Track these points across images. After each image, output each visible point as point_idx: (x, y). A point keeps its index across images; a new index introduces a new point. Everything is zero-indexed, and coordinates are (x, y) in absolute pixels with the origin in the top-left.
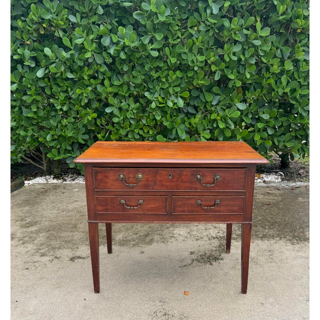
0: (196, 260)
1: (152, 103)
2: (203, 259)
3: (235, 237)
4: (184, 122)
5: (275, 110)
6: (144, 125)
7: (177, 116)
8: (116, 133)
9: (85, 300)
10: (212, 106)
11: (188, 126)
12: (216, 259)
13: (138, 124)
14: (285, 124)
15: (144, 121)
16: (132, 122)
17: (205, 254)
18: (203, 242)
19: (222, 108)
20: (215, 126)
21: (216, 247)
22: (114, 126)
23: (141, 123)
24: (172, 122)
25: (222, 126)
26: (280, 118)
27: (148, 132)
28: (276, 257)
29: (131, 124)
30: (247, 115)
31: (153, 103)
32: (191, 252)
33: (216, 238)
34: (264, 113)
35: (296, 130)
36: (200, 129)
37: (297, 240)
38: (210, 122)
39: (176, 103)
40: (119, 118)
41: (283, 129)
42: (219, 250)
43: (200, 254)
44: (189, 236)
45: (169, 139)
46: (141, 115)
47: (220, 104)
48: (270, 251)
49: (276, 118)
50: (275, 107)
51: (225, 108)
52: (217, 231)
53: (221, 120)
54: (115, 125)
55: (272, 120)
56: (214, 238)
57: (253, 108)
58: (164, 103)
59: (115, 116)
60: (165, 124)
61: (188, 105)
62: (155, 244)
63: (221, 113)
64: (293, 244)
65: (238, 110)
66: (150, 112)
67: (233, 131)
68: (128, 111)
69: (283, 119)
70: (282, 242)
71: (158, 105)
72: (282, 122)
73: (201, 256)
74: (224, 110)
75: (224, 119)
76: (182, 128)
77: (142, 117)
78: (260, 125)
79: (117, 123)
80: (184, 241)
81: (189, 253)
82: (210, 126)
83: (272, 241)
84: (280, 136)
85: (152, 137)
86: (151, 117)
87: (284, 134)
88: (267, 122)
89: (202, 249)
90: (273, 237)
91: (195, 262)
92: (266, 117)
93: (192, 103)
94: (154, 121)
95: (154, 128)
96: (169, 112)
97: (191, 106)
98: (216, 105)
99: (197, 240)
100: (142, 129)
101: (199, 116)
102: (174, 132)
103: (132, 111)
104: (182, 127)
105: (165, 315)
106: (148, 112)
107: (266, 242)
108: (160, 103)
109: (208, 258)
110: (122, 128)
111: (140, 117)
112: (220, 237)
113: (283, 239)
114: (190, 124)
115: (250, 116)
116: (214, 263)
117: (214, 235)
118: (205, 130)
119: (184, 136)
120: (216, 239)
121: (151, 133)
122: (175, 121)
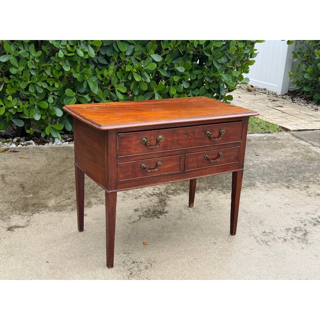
0: (143, 216)
1: (58, 51)
2: (149, 214)
3: (172, 192)
4: (95, 74)
5: (189, 62)
6: (49, 77)
7: (88, 67)
8: (12, 87)
9: (48, 262)
10: (126, 56)
11: (101, 79)
12: (161, 213)
13: (40, 75)
14: (199, 78)
15: (48, 73)
16: (33, 73)
17: (149, 210)
18: (143, 200)
19: (136, 59)
20: (130, 78)
21: (157, 203)
22: (9, 79)
23: (44, 74)
24: (83, 74)
25: (138, 79)
26: (195, 70)
27: (54, 86)
28: (214, 205)
29: (32, 75)
30: (162, 68)
31: (60, 51)
32: (135, 210)
33: (154, 194)
34: (179, 66)
35: (209, 84)
36: (114, 82)
37: (227, 190)
38: (124, 74)
39: (87, 52)
40: (17, 68)
41: (197, 82)
42: (161, 205)
43: (144, 210)
44: (126, 196)
45: (79, 93)
46: (44, 65)
47: (135, 54)
48: (206, 201)
49: (191, 71)
50: (189, 59)
51: (140, 59)
52: (152, 189)
53: (137, 72)
54: (11, 76)
55: (187, 73)
56: (152, 195)
57: (169, 60)
58: (72, 52)
59: (12, 66)
60: (75, 76)
61: (98, 54)
62: (94, 206)
63: (136, 65)
64: (224, 193)
65: (154, 61)
66: (55, 62)
67: (149, 84)
68: (28, 60)
69: (197, 72)
70: (214, 193)
71: (66, 54)
72: (197, 75)
73: (146, 212)
74: (139, 61)
75: (140, 72)
76: (94, 81)
77: (46, 67)
78: (176, 79)
79: (14, 75)
80: (123, 200)
81: (133, 210)
82: (125, 79)
83: (206, 193)
84: (194, 89)
85: (57, 91)
86: (57, 68)
87: (198, 88)
88: (182, 75)
89: (145, 205)
90: (206, 189)
91: (142, 218)
92: (181, 69)
93: (103, 53)
94: (61, 73)
95: (59, 81)
96: (79, 63)
97: (102, 55)
98: (131, 55)
99: (136, 198)
100: (45, 81)
101: (112, 67)
102: (85, 86)
103: (33, 60)
104: (94, 79)
105: (134, 263)
106: (53, 62)
107: (201, 193)
108: (69, 52)
109: (153, 213)
110: (21, 80)
111: (43, 67)
112: (157, 193)
113: (214, 190)
114: (102, 76)
115: (166, 69)
116: (161, 217)
117: (151, 193)
118: (119, 83)
119: (96, 90)
120: (154, 196)
121: (57, 86)
122: (86, 73)
